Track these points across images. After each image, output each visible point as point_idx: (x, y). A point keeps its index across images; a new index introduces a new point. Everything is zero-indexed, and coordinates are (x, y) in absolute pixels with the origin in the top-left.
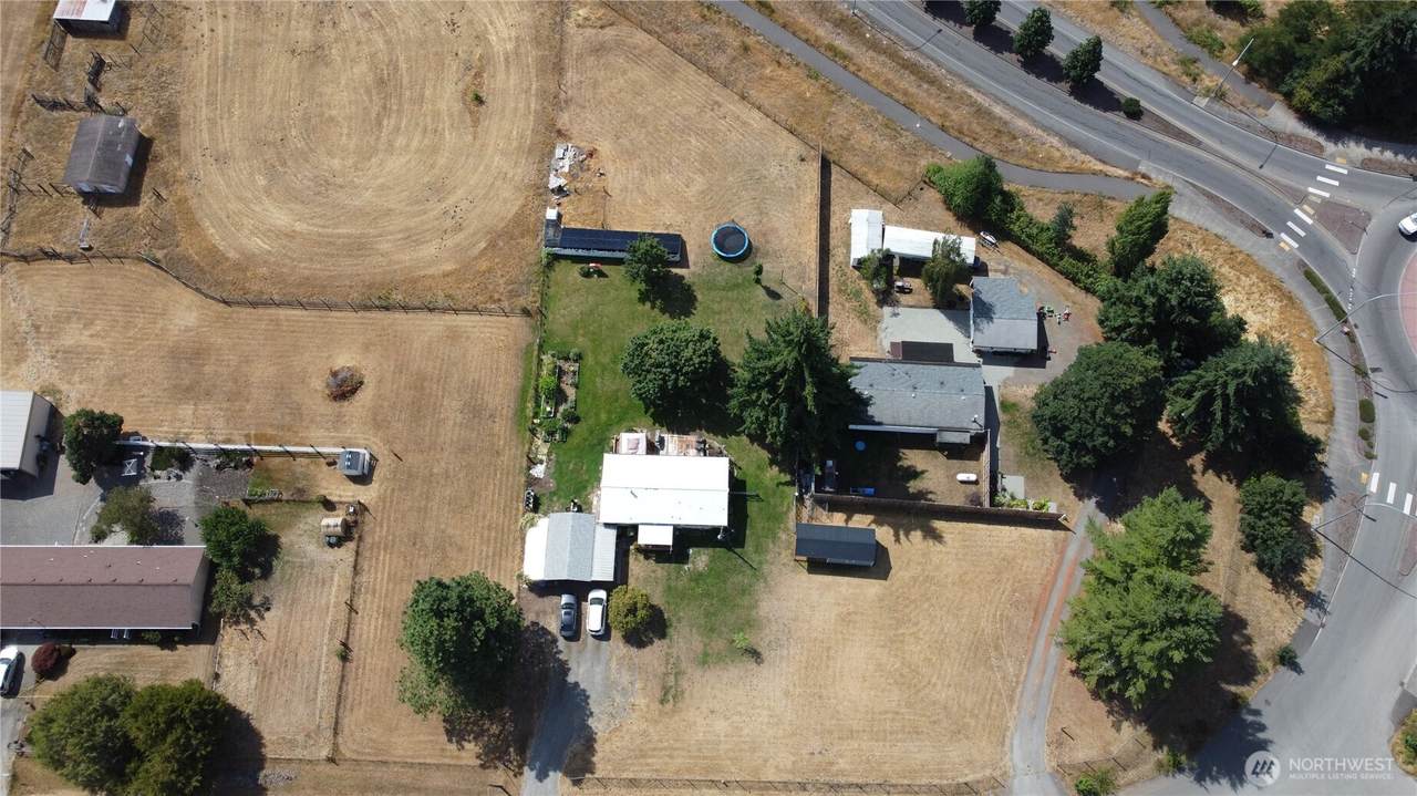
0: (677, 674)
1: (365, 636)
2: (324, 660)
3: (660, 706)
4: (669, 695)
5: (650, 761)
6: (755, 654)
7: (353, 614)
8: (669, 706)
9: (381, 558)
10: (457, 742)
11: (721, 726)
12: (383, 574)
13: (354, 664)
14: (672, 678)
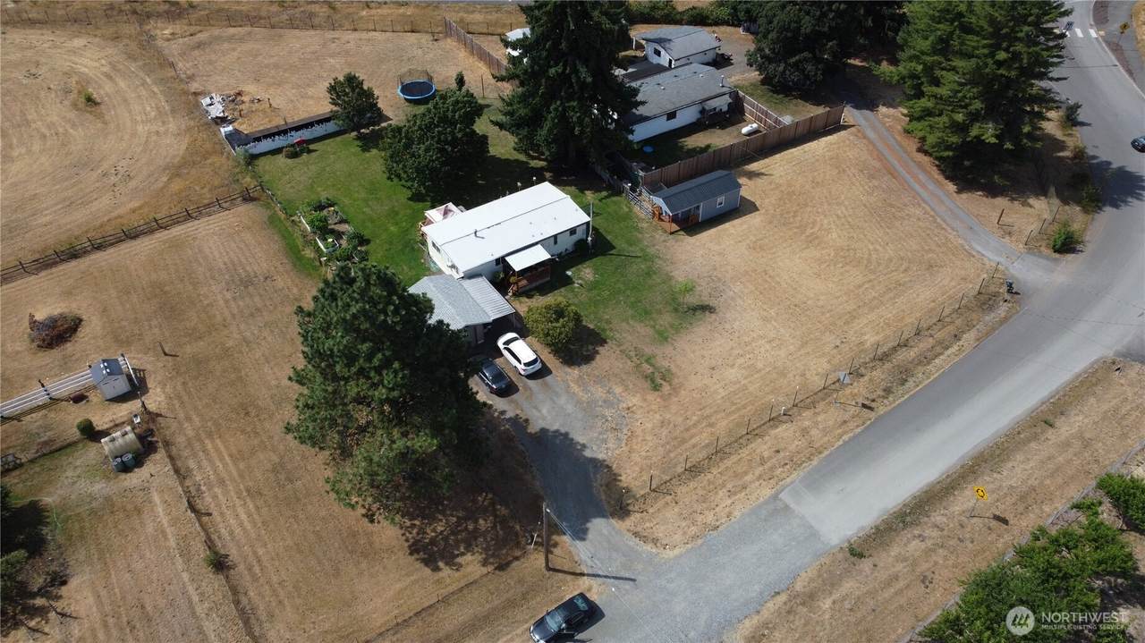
0: (647, 361)
1: (238, 531)
2: (191, 589)
3: (657, 393)
4: (657, 380)
5: (693, 441)
6: (706, 309)
7: (205, 519)
8: (666, 388)
9: (209, 446)
10: (447, 564)
11: (732, 374)
12: (222, 459)
13: (241, 567)
14: (645, 366)
